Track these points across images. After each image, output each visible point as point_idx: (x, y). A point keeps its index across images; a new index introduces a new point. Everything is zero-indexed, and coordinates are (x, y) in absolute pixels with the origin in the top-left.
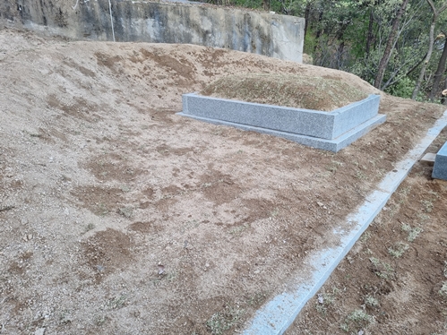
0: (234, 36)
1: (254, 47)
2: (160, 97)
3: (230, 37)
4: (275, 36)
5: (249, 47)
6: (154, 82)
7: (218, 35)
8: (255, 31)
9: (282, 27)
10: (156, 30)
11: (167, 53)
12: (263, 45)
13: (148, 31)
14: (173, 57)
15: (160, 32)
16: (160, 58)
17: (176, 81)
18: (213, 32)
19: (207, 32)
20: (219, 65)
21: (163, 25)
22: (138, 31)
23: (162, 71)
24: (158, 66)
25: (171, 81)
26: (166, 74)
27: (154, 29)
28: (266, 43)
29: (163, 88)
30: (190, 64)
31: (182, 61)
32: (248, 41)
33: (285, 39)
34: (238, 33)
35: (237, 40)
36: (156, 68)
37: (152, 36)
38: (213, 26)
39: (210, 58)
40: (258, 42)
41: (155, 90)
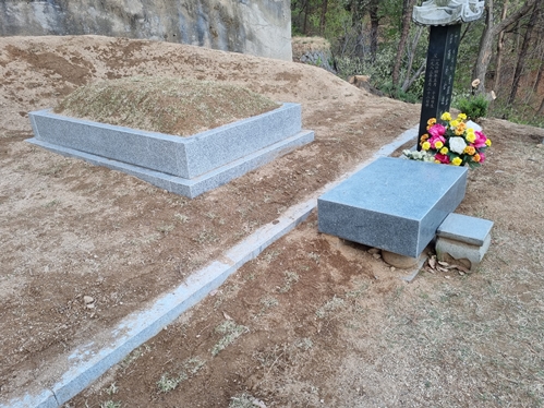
0: (181, 21)
1: (214, 35)
2: (23, 114)
3: (174, 23)
4: (245, 18)
5: (206, 34)
6: (19, 94)
7: (154, 21)
8: (214, 13)
9: (256, 6)
10: (51, 17)
11: (51, 50)
12: (228, 31)
13: (37, 19)
14: (60, 54)
15: (58, 19)
16: (37, 58)
17: (57, 90)
18: (145, 16)
19: (136, 17)
20: (132, 64)
21: (61, 10)
22: (20, 19)
23: (38, 77)
24: (32, 69)
25: (50, 89)
26: (43, 81)
27: (47, 16)
28: (233, 28)
29: (32, 102)
30: (86, 64)
31: (74, 60)
32: (204, 26)
33: (262, 21)
34: (187, 16)
35: (187, 26)
36: (28, 73)
37: (45, 26)
38: (145, 7)
39: (119, 54)
40: (220, 27)
41: (17, 105)
